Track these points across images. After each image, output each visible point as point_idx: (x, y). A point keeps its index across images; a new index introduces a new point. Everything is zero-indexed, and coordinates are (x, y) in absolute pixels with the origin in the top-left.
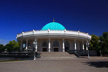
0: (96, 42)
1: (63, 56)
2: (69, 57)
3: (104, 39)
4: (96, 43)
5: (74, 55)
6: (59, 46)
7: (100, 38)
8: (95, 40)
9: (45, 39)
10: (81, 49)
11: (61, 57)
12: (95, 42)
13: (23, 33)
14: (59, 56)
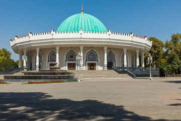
0: (159, 52)
1: (111, 77)
2: (120, 78)
3: (172, 46)
4: (158, 54)
5: (126, 75)
6: (97, 61)
7: (167, 44)
8: (156, 47)
9: (71, 47)
10: (132, 65)
11: (109, 78)
12: (156, 52)
13: (30, 35)
14: (104, 77)
